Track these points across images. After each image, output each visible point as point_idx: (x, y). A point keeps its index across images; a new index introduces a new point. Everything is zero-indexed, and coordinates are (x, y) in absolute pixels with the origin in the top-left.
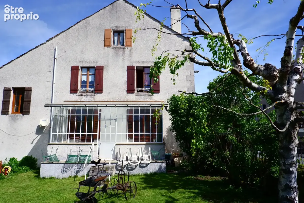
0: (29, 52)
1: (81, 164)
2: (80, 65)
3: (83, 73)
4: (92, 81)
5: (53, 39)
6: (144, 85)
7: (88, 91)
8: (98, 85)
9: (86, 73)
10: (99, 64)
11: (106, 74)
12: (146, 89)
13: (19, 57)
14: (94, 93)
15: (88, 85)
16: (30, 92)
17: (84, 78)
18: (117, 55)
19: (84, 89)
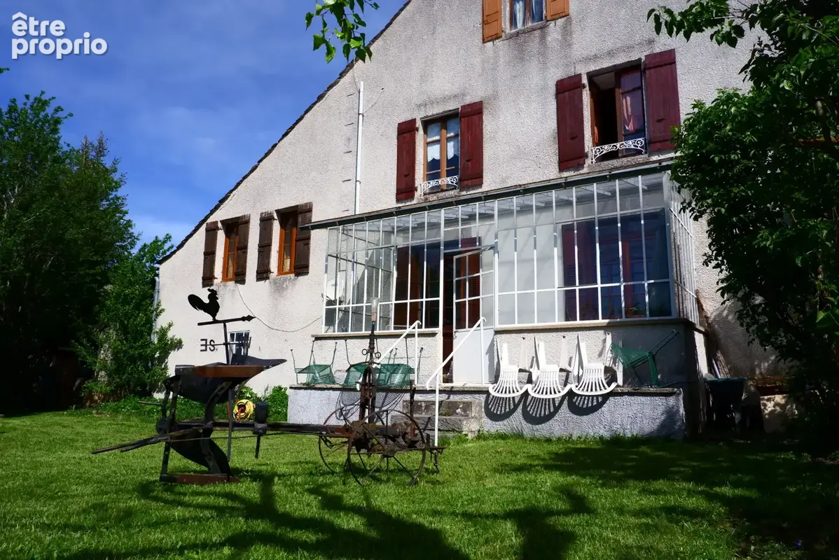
0: (306, 116)
1: (384, 394)
2: (419, 116)
3: (429, 140)
4: (455, 155)
5: (353, 66)
6: (621, 132)
7: (445, 188)
8: (468, 161)
9: (437, 138)
10: (469, 100)
11: (489, 125)
12: (630, 144)
13: (286, 134)
14: (458, 190)
15: (444, 168)
16: (308, 214)
17: (434, 153)
18: (521, 56)
19: (433, 183)
